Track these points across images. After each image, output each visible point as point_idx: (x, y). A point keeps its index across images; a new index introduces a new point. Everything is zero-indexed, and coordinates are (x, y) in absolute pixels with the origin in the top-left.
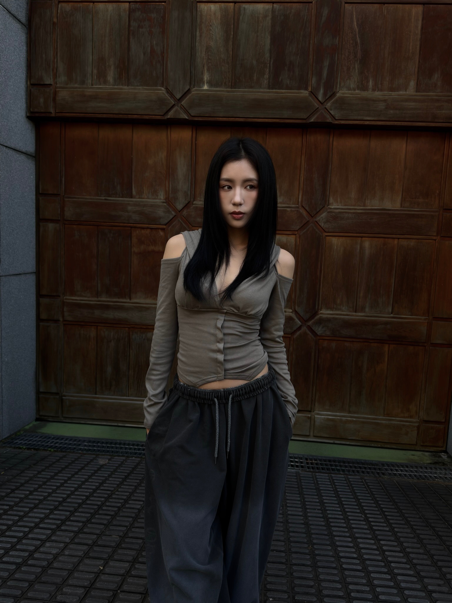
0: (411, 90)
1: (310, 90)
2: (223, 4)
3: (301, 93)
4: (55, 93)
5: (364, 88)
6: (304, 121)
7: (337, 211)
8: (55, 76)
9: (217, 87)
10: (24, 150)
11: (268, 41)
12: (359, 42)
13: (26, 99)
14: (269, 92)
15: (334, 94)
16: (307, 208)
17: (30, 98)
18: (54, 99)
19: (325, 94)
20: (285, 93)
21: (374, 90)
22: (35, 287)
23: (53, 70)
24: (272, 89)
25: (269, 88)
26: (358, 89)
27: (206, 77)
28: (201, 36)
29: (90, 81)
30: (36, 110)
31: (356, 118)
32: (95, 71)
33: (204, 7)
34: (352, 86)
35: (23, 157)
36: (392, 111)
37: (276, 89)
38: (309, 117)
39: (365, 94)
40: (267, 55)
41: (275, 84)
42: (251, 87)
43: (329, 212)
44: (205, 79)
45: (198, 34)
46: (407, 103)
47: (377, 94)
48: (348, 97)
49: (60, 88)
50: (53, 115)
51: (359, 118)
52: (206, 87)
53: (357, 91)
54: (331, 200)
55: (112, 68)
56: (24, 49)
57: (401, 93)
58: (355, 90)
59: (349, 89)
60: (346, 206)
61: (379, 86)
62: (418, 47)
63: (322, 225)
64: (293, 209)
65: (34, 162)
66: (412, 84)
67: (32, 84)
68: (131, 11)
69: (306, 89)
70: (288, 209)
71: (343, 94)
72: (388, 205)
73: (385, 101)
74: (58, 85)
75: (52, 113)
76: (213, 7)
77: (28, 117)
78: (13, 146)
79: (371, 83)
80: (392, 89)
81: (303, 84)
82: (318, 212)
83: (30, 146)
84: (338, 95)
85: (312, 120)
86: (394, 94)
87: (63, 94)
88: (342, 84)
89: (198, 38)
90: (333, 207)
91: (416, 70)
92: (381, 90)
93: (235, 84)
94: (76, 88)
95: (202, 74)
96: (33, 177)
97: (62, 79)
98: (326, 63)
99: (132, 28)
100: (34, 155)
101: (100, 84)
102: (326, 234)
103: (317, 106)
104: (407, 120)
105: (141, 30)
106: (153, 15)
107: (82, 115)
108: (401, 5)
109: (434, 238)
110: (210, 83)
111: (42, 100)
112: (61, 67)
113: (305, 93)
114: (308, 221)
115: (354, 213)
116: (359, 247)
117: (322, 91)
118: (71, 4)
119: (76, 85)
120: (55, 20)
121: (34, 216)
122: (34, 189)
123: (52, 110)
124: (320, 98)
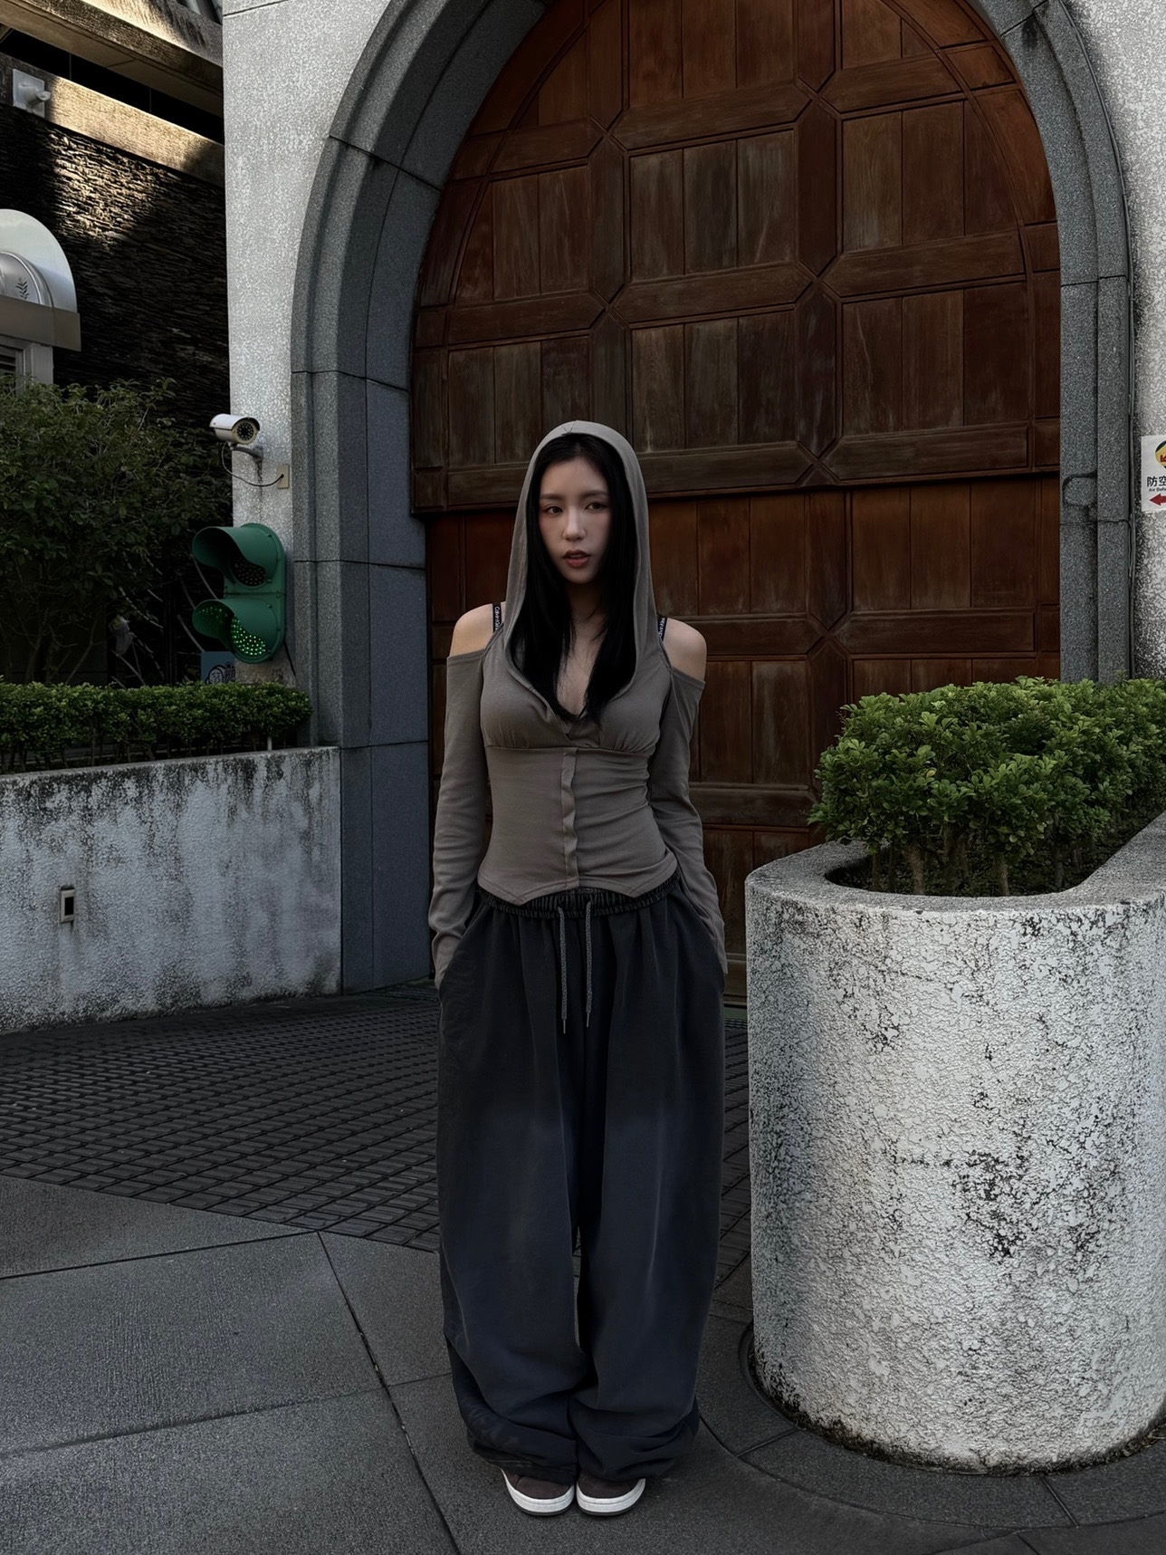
0: (955, 423)
1: (798, 438)
2: (667, 329)
3: (786, 445)
4: (447, 478)
5: (881, 427)
6: (793, 487)
7: (866, 618)
8: (447, 454)
9: (664, 449)
10: (406, 564)
11: (734, 373)
12: (868, 359)
13: (410, 491)
14: (739, 449)
15: (834, 442)
16: (818, 617)
17: (415, 488)
18: (446, 488)
19: (820, 444)
20: (763, 447)
21: (896, 429)
22: (426, 763)
23: (443, 446)
24: (744, 443)
25: (739, 443)
26: (872, 430)
27: (649, 435)
28: (639, 377)
29: (492, 457)
30: (422, 505)
31: (870, 475)
32: (499, 443)
33: (641, 336)
34: (863, 426)
35: (405, 573)
36: (925, 460)
37: (749, 442)
38: (799, 481)
39: (882, 437)
40: (734, 394)
41: (748, 435)
42: (714, 444)
43: (852, 622)
44: (648, 438)
45: (635, 373)
46: (948, 445)
47: (902, 435)
48: (855, 444)
49: (453, 470)
50: (445, 509)
51: (875, 474)
52: (649, 450)
53: (871, 434)
54: (857, 602)
55: (521, 435)
56: (404, 422)
57: (939, 429)
58: (867, 432)
59: (859, 431)
60: (881, 609)
61: (905, 421)
62: (961, 355)
63: (845, 642)
64: (797, 620)
65: (423, 578)
66: (957, 412)
67: (418, 470)
68: (544, 354)
69: (793, 438)
70: (789, 620)
71: (848, 440)
72: (949, 604)
73: (913, 444)
74: (451, 467)
75: (442, 507)
76: (653, 333)
77: (412, 516)
78: (389, 562)
79: (891, 420)
80: (925, 425)
81: (787, 431)
82: (836, 623)
83: (417, 555)
84: (841, 442)
85: (804, 485)
86: (928, 433)
87: (457, 479)
88: (847, 425)
89: (635, 381)
90: (859, 613)
91: (961, 389)
92: (908, 428)
93: (689, 442)
94: (474, 469)
95: (644, 431)
96: (422, 599)
97: (456, 457)
98: (819, 398)
99: (545, 377)
100: (423, 566)
101: (506, 460)
102: (853, 657)
103: (810, 463)
104: (951, 470)
105: (557, 377)
106: (573, 355)
107: (483, 506)
108: (929, 295)
109: (1032, 654)
110: (656, 444)
111: (429, 490)
112: (454, 441)
113: (791, 445)
114: (822, 637)
115: (893, 620)
116: (908, 675)
117: (815, 440)
118: (464, 352)
119: (475, 465)
120: (445, 377)
121: (425, 656)
122: (423, 616)
123: (443, 503)
124: (814, 449)
